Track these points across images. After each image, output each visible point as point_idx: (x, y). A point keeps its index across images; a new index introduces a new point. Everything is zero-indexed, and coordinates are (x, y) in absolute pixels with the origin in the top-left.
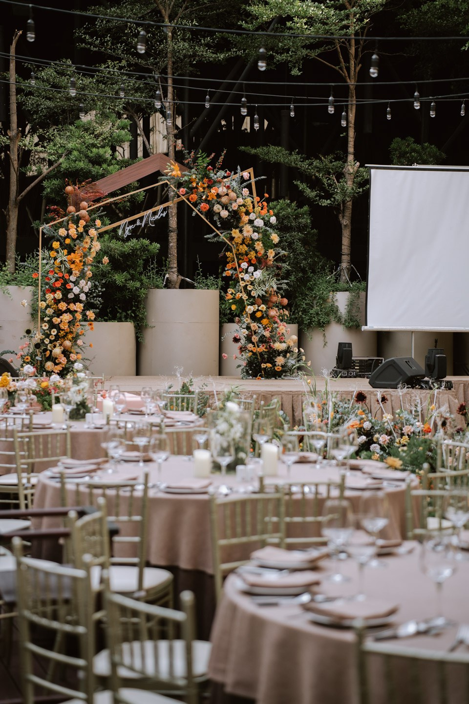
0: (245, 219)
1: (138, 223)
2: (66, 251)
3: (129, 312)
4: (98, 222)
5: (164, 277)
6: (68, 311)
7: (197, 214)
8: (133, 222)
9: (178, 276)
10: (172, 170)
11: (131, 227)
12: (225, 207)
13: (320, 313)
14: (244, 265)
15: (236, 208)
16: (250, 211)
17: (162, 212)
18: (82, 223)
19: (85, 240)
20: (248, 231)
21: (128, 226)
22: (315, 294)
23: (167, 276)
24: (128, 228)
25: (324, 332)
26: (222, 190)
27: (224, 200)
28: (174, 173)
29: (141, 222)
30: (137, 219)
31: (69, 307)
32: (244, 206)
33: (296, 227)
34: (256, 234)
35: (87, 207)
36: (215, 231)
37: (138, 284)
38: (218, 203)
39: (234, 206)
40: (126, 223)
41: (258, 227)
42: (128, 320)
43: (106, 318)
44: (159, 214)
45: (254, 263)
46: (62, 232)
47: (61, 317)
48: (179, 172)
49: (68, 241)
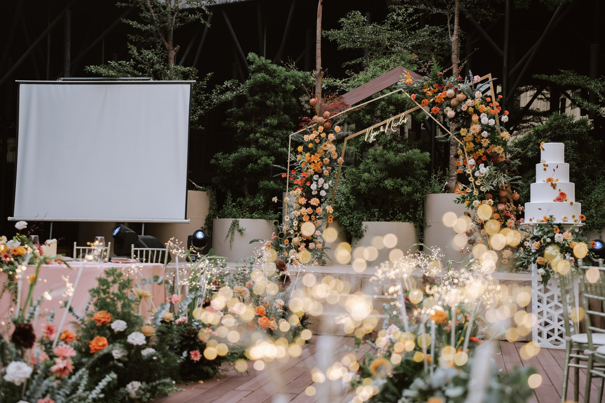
0: (475, 118)
1: (382, 130)
2: (308, 154)
3: (407, 213)
4: (337, 128)
5: (444, 184)
6: (307, 205)
7: (430, 118)
8: (377, 129)
9: (456, 183)
10: (406, 79)
11: (375, 133)
12: (454, 108)
13: (594, 215)
14: (471, 162)
15: (465, 109)
16: (481, 111)
17: (404, 119)
18: (321, 128)
19: (324, 144)
20: (475, 128)
21: (373, 133)
22: (591, 198)
23: (447, 183)
24: (373, 135)
25: (600, 234)
26: (450, 92)
27: (453, 102)
28: (407, 81)
29: (384, 128)
30: (380, 126)
31: (309, 202)
32: (474, 107)
33: (571, 136)
34: (485, 132)
35: (329, 116)
36: (447, 132)
37: (410, 189)
38: (450, 106)
39: (464, 107)
40: (371, 131)
41: (488, 126)
42: (407, 220)
43: (388, 218)
44: (400, 121)
45: (484, 160)
46: (306, 138)
47: (301, 210)
48: (411, 80)
49: (310, 145)
